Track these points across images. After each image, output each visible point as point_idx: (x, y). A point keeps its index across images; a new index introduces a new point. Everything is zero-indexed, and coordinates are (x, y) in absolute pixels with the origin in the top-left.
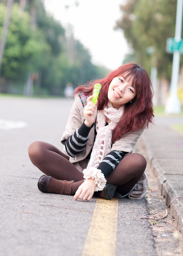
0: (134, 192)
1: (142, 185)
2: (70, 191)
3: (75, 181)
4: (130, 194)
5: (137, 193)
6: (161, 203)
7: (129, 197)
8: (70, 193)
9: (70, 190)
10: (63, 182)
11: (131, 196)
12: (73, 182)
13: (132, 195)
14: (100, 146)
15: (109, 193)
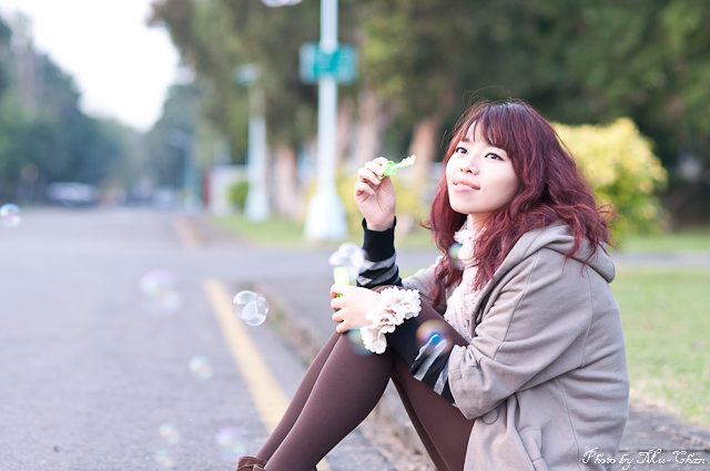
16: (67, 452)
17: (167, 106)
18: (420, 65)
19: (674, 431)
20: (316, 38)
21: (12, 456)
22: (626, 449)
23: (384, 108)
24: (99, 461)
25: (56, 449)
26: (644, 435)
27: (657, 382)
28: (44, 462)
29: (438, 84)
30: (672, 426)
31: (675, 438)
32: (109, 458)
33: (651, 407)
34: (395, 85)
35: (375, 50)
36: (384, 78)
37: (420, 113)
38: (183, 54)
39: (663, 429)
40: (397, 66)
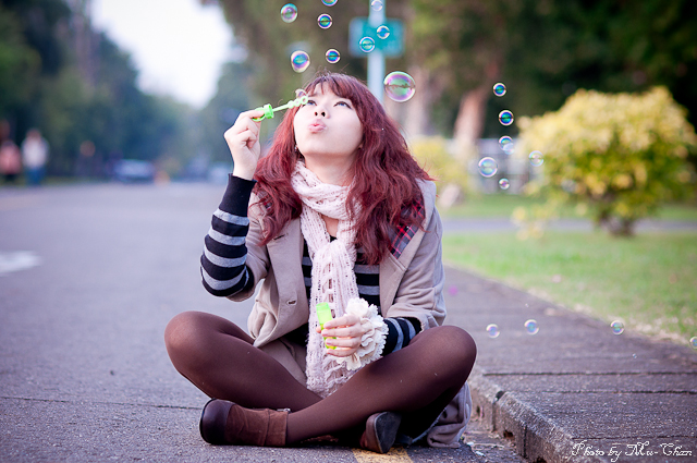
0: (441, 429)
1: (457, 406)
2: (284, 438)
3: (292, 411)
4: (430, 436)
5: (447, 428)
6: (504, 452)
7: (430, 442)
8: (284, 442)
9: (284, 433)
10: (263, 413)
11: (434, 441)
12: (289, 412)
13: (436, 437)
14: (324, 296)
15: (383, 434)
16: (123, 375)
17: (221, 83)
18: (467, 39)
19: (684, 358)
20: (365, 14)
21: (71, 378)
22: (638, 371)
23: (431, 82)
24: (151, 382)
25: (112, 373)
26: (656, 361)
27: (675, 320)
28: (101, 382)
29: (483, 57)
30: (683, 354)
31: (684, 364)
32: (161, 380)
33: (665, 340)
34: (443, 58)
35: (422, 25)
36: (432, 52)
37: (465, 87)
38: (236, 33)
39: (674, 356)
40: (444, 40)
